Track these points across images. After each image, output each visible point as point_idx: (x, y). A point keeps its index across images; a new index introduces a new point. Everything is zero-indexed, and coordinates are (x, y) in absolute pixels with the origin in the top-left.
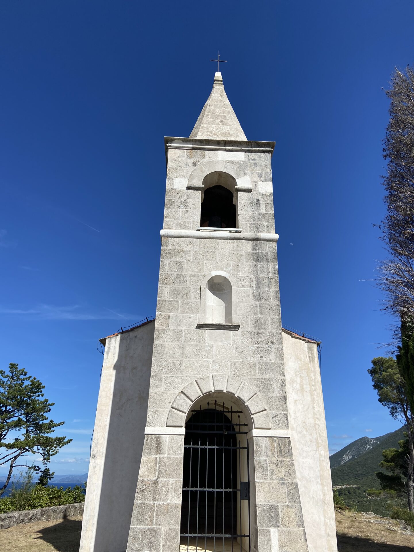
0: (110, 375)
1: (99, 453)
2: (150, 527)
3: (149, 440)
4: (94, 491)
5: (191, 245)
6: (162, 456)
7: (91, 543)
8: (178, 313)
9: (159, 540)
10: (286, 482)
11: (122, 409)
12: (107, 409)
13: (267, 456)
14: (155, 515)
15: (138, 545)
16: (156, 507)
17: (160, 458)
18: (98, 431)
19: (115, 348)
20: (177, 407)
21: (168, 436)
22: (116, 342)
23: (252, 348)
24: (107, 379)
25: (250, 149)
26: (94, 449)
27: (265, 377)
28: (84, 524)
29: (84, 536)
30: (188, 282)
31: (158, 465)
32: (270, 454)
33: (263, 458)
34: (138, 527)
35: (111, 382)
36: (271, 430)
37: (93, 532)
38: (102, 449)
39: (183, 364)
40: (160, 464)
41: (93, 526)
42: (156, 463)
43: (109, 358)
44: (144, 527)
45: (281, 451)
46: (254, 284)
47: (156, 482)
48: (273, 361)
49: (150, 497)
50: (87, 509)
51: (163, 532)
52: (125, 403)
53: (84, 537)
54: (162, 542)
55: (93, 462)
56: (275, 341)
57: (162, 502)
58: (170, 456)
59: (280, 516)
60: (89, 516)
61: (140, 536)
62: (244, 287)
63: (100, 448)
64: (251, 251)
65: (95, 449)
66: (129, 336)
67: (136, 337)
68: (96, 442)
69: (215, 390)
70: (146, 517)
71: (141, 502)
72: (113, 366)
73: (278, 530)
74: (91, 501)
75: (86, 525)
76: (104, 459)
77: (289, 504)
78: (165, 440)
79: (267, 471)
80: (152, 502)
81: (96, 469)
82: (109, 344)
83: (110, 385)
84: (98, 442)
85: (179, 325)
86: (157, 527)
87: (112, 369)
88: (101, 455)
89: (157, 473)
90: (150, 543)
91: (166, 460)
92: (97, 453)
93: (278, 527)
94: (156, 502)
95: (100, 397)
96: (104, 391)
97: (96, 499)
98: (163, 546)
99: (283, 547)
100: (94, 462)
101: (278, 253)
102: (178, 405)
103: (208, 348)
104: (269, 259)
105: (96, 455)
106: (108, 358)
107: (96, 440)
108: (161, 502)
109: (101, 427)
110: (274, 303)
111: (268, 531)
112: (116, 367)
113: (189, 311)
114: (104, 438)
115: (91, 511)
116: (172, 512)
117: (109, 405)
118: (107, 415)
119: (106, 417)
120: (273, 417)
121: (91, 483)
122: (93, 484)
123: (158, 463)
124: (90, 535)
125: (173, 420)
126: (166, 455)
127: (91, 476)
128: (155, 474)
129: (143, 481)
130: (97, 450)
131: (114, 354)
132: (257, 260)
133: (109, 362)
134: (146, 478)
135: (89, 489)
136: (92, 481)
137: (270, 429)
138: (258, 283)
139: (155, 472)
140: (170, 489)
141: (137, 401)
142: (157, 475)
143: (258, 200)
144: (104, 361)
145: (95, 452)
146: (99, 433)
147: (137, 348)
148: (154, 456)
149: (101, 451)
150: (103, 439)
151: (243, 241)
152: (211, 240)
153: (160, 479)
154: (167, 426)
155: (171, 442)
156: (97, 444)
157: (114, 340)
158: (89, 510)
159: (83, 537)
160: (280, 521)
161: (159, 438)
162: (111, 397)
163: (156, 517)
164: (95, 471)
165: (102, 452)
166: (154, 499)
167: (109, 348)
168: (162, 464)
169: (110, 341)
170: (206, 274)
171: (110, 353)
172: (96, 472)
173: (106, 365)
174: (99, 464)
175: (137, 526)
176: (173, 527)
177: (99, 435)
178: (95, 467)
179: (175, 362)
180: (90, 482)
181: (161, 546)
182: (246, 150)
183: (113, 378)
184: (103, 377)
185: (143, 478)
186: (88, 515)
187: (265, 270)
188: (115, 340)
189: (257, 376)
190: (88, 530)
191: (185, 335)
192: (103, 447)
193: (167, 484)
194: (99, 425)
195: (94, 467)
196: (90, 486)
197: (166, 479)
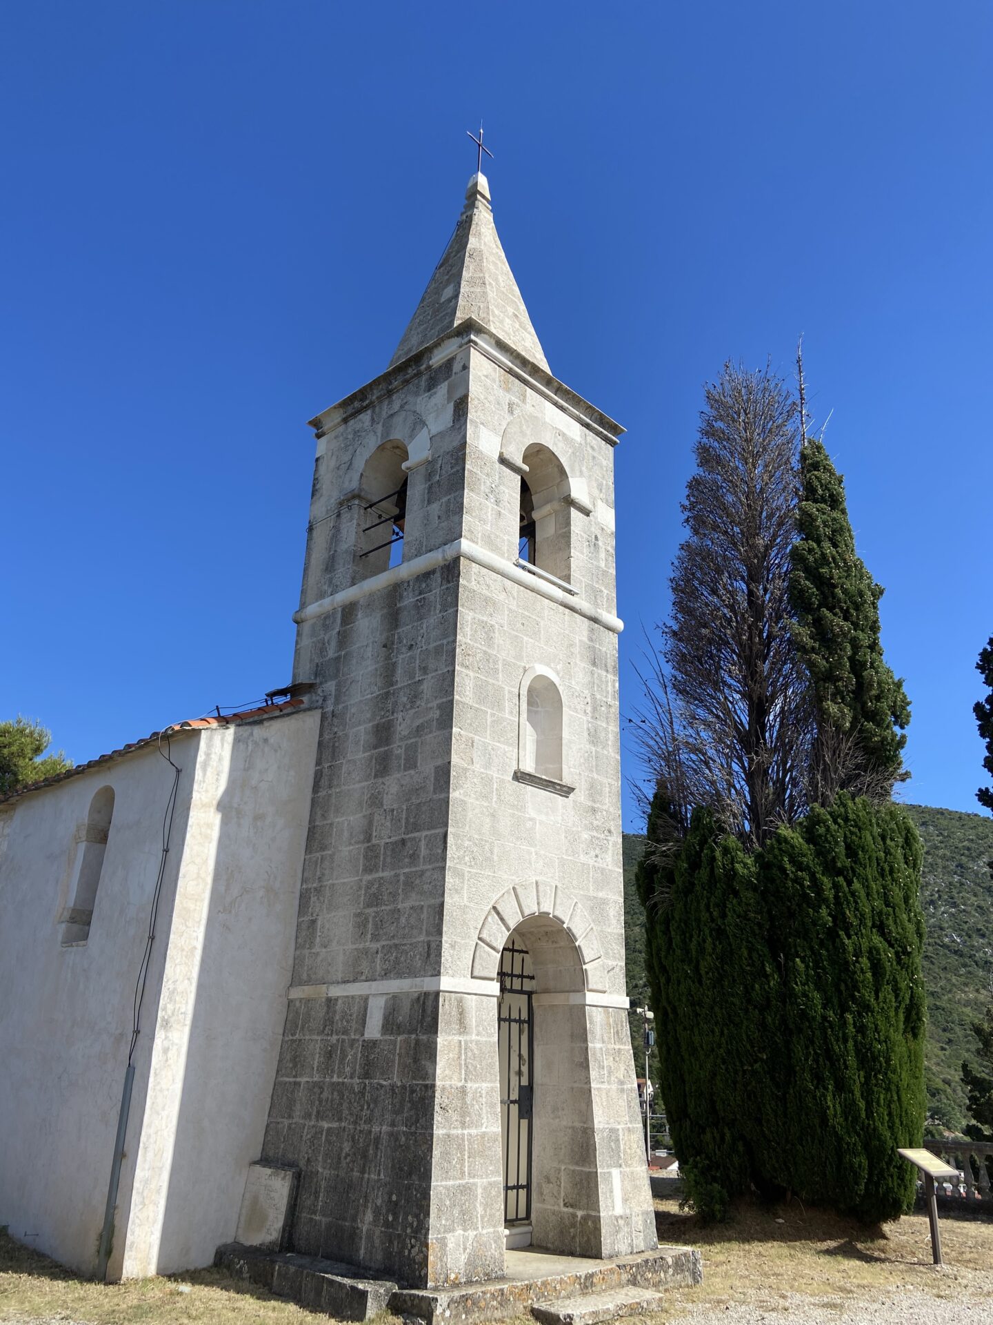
0: (210, 826)
1: (178, 1016)
2: (461, 1182)
3: (447, 1003)
4: (163, 1109)
5: (504, 593)
6: (468, 1038)
7: (152, 1233)
8: (486, 738)
9: (475, 1207)
10: (625, 1087)
11: (230, 912)
12: (198, 908)
13: (603, 1042)
14: (466, 1157)
15: (447, 1220)
16: (466, 1142)
17: (466, 1042)
18: (177, 962)
19: (220, 759)
20: (488, 940)
21: (474, 997)
22: (223, 745)
23: (586, 836)
24: (201, 834)
25: (591, 422)
26: (166, 1004)
27: (601, 895)
28: (138, 1189)
29: (138, 1217)
30: (500, 675)
31: (463, 1057)
32: (606, 1039)
33: (598, 1045)
34: (444, 1183)
35: (210, 842)
36: (606, 994)
37: (159, 1206)
38: (184, 1006)
39: (496, 850)
40: (466, 1053)
41: (158, 1192)
42: (460, 1052)
43: (207, 781)
44: (451, 1183)
45: (618, 1032)
46: (589, 709)
47: (463, 1091)
48: (610, 867)
49: (457, 1121)
50: (145, 1153)
51: (480, 1191)
52: (237, 897)
53: (137, 1221)
54: (480, 1210)
55: (163, 1037)
56: (612, 829)
57: (475, 1131)
58: (479, 1038)
59: (622, 1148)
60: (149, 1170)
61: (448, 1203)
62: (576, 712)
63: (181, 1002)
64: (585, 639)
65: (168, 1006)
66: (252, 734)
67: (266, 740)
68: (171, 987)
69: (541, 911)
70: (454, 1162)
71: (444, 1131)
72: (215, 803)
73: (621, 1172)
74: (156, 1133)
75: (143, 1192)
76: (187, 1030)
77: (630, 1126)
78: (471, 1002)
79: (603, 1068)
80: (460, 1131)
81: (170, 1054)
82: (209, 746)
83: (206, 851)
84: (175, 989)
85: (488, 765)
86: (471, 1181)
87: (213, 809)
88: (182, 1021)
89: (463, 1072)
90: (464, 1215)
91: (473, 1046)
92: (173, 1014)
93: (620, 1166)
94: (466, 1132)
95: (184, 877)
96: (194, 862)
97: (167, 1127)
98: (482, 1217)
99: (627, 1200)
100: (166, 1038)
101: (619, 657)
102: (490, 936)
103: (529, 824)
104: (609, 665)
105: (172, 1020)
106: (204, 782)
107: (170, 982)
108: (473, 1131)
109: (184, 953)
110: (613, 754)
111: (609, 1173)
112: (224, 806)
113: (502, 739)
114: (189, 979)
115: (155, 1156)
116: (490, 1148)
117: (203, 900)
118: (199, 922)
119: (196, 929)
120: (609, 971)
121: (158, 1088)
122: (161, 1090)
123: (463, 1052)
124: (151, 1215)
125: (484, 965)
126: (474, 1037)
127: (158, 1072)
128: (460, 1073)
129: (444, 1089)
130: (172, 1008)
131: (218, 775)
132: (594, 664)
133: (207, 791)
134: (448, 1083)
135: (153, 1103)
136: (159, 1083)
137: (605, 992)
138: (595, 709)
139: (460, 1069)
140: (484, 1105)
141: (262, 898)
142: (463, 1076)
143: (596, 538)
144: (196, 787)
145: (169, 1012)
146: (178, 967)
147: (267, 770)
148: (457, 1038)
149: (183, 1010)
150: (186, 981)
151: (576, 615)
152: (534, 594)
153: (469, 1085)
154: (472, 977)
155: (480, 1011)
156: (173, 993)
157: (220, 737)
158: (150, 1155)
159: (133, 1221)
160: (622, 1155)
161: (460, 1001)
162: (209, 880)
163: (468, 1162)
164: (167, 1060)
165: (184, 1013)
166: (463, 1125)
167: (208, 755)
168: (469, 1054)
169: (210, 739)
170: (527, 667)
171: (209, 770)
172: (170, 1062)
173: (200, 798)
174: (176, 1041)
175: (441, 1181)
176: (493, 1179)
177: (178, 971)
178: (168, 1049)
179: (483, 843)
180: (154, 1086)
181: (479, 1219)
182: (583, 420)
183: (215, 833)
184: (191, 826)
185: (443, 1083)
186: (147, 1167)
187: (603, 687)
188: (222, 740)
189: (591, 893)
190: (147, 1202)
191: (497, 789)
192: (187, 1002)
193: (478, 1095)
194: (180, 945)
195: (166, 1051)
196: (155, 1096)
197: (477, 1085)
